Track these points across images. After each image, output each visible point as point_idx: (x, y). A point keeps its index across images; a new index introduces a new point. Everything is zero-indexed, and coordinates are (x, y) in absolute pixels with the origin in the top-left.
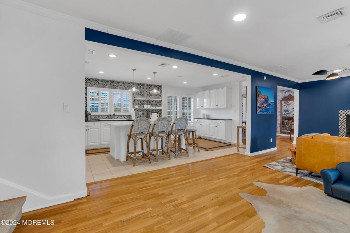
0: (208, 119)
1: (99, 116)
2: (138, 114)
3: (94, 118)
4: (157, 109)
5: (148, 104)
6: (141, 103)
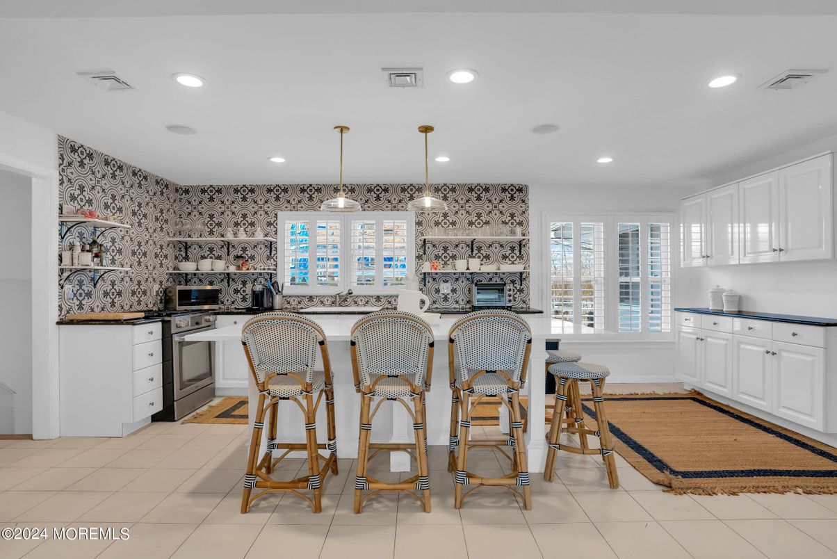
0: (740, 314)
1: (311, 297)
2: (437, 291)
3: (296, 302)
4: (510, 273)
5: (474, 257)
6: (447, 251)
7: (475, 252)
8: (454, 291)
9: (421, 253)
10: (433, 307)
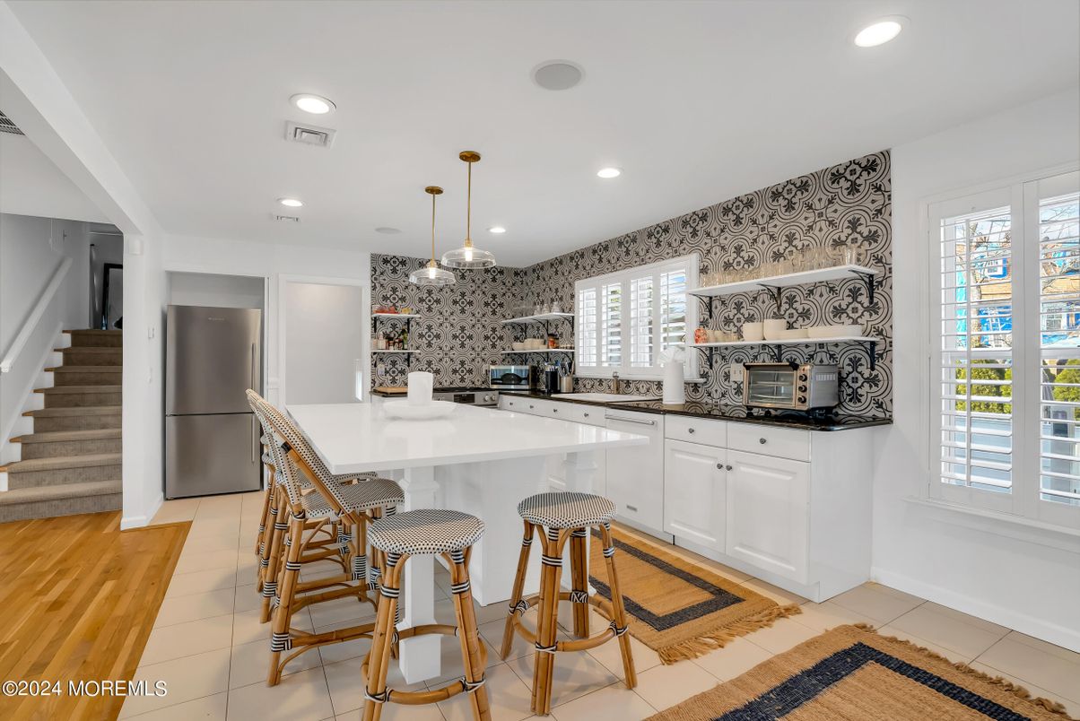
2: (727, 376)
4: (848, 344)
5: (775, 316)
6: (740, 310)
7: (785, 306)
9: (706, 317)
10: (723, 402)
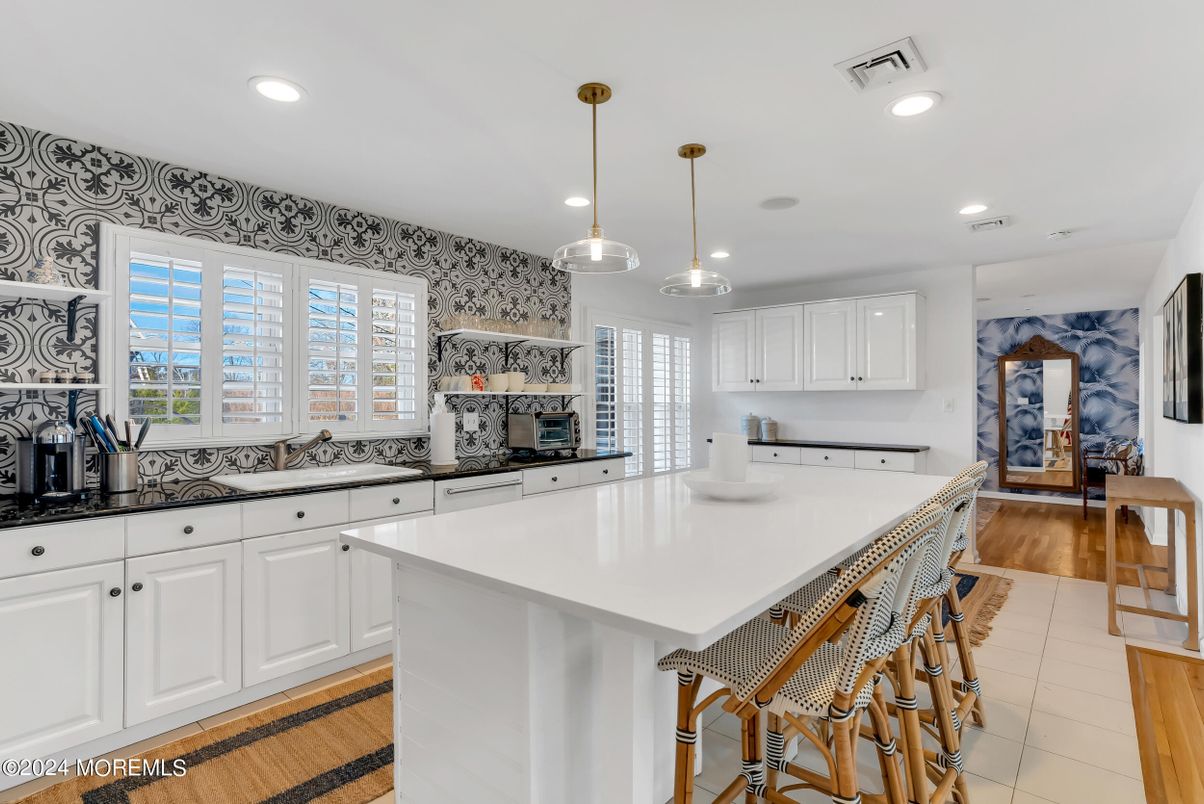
1: (202, 452)
2: (459, 427)
4: (551, 397)
5: (509, 369)
6: (473, 358)
7: (511, 361)
8: (482, 426)
9: (434, 359)
